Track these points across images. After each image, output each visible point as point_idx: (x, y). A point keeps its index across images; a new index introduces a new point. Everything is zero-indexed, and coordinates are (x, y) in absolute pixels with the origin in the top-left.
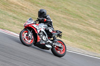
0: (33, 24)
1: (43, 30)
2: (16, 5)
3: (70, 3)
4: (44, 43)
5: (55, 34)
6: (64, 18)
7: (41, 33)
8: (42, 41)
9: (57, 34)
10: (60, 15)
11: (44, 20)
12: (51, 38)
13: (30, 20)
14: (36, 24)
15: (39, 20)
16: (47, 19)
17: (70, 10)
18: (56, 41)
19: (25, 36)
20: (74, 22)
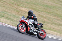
0: (25, 20)
1: (31, 23)
2: (24, 12)
3: (58, 9)
4: (32, 31)
5: (39, 26)
6: (54, 19)
7: (30, 25)
8: (31, 30)
9: (40, 25)
10: (52, 17)
11: (32, 17)
12: (37, 28)
13: (23, 17)
14: (27, 20)
15: (28, 17)
16: (34, 16)
17: (58, 14)
18: (40, 30)
19: (20, 27)
20: (61, 21)
